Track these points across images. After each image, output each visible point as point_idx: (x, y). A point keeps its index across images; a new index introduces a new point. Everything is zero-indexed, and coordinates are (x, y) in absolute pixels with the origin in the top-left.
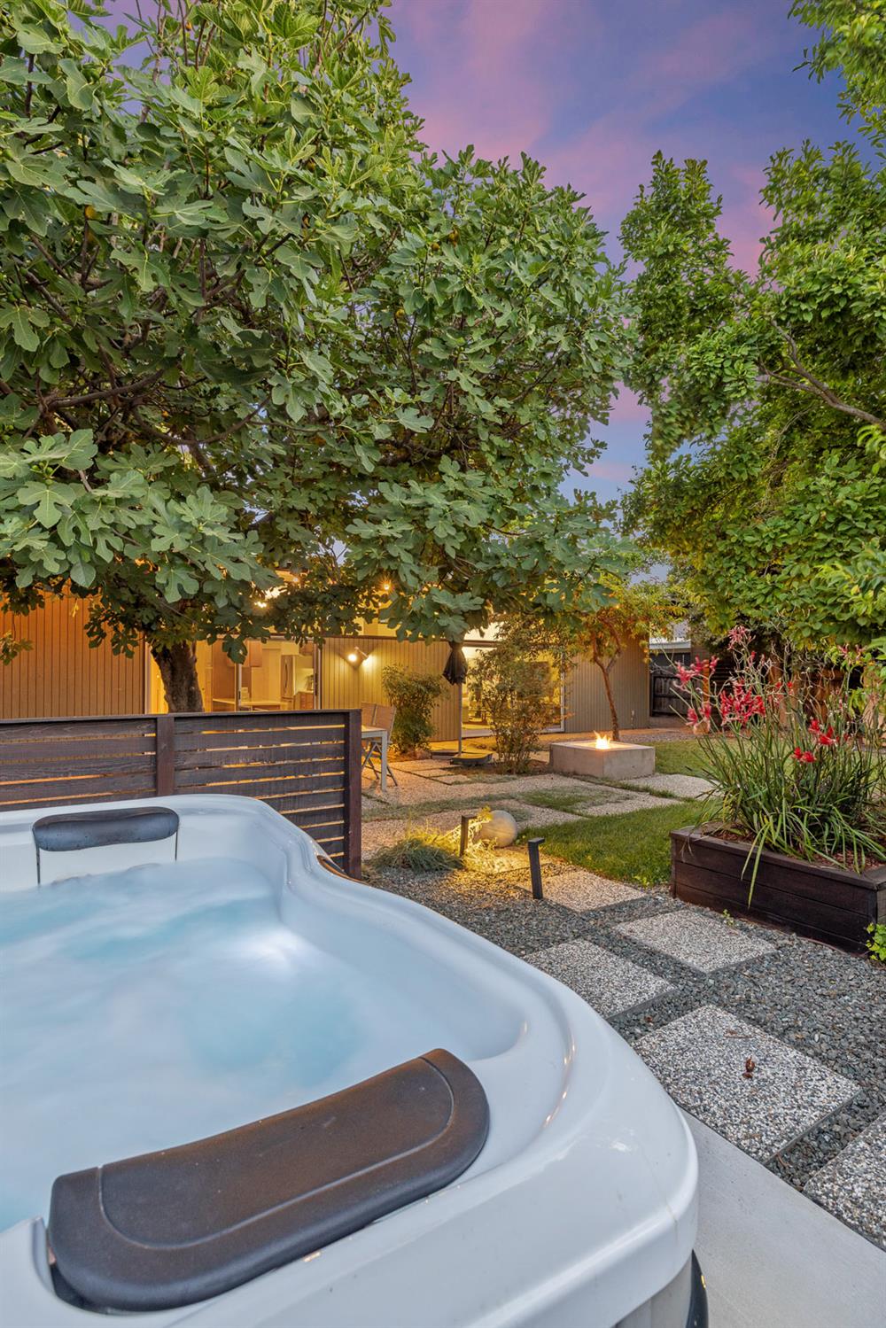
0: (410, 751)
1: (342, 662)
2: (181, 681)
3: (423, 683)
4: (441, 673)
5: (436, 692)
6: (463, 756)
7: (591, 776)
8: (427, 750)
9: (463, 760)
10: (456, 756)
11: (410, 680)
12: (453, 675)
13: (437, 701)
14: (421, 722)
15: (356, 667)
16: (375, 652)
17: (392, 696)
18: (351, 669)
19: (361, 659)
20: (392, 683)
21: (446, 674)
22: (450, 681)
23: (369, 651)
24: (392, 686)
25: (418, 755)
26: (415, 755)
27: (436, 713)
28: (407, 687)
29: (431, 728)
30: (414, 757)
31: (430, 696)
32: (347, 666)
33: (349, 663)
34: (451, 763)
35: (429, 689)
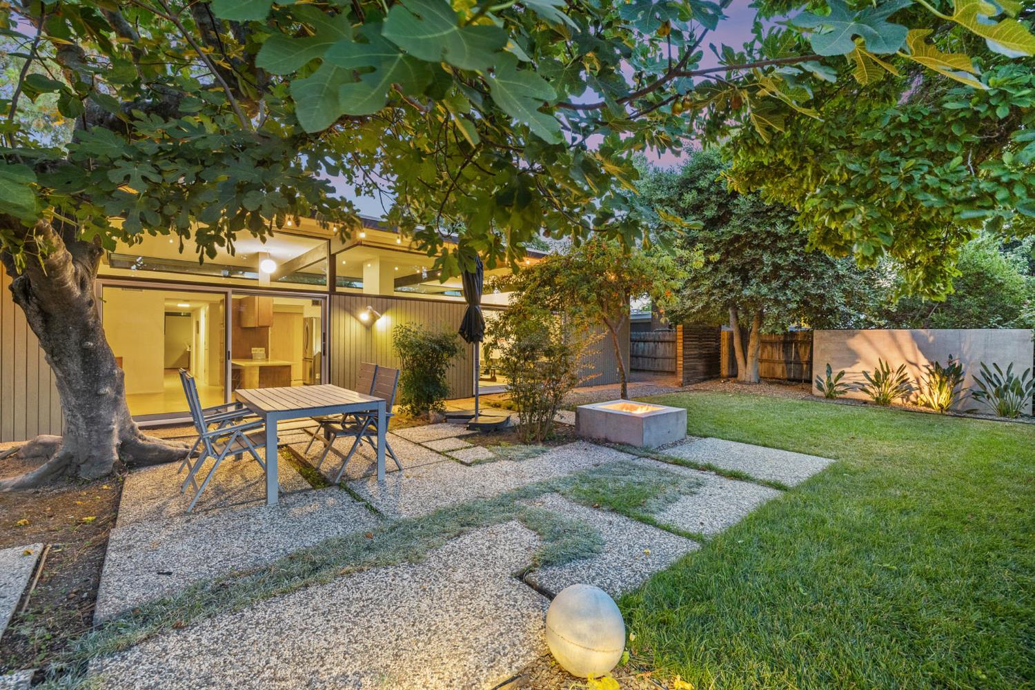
0: (423, 414)
1: (353, 320)
2: (65, 332)
3: (438, 342)
4: (456, 330)
5: (452, 351)
6: (481, 420)
7: (628, 445)
8: (441, 412)
9: (482, 426)
10: (473, 421)
11: (424, 339)
12: (470, 331)
13: (452, 360)
14: (436, 383)
15: (369, 327)
16: (389, 312)
17: (403, 356)
18: (363, 329)
19: (374, 319)
20: (405, 343)
21: (462, 332)
22: (466, 339)
23: (383, 311)
24: (404, 346)
25: (432, 419)
26: (428, 418)
27: (451, 373)
28: (420, 346)
29: (445, 388)
30: (427, 421)
31: (445, 355)
32: (358, 325)
33: (361, 323)
34: (468, 429)
35: (444, 348)
